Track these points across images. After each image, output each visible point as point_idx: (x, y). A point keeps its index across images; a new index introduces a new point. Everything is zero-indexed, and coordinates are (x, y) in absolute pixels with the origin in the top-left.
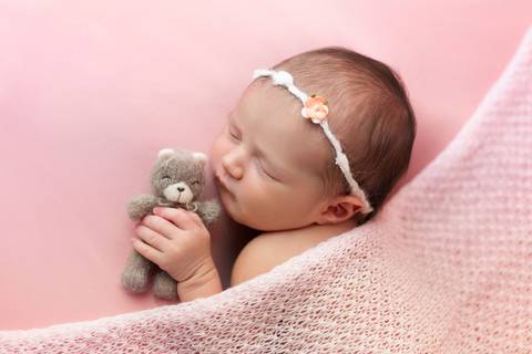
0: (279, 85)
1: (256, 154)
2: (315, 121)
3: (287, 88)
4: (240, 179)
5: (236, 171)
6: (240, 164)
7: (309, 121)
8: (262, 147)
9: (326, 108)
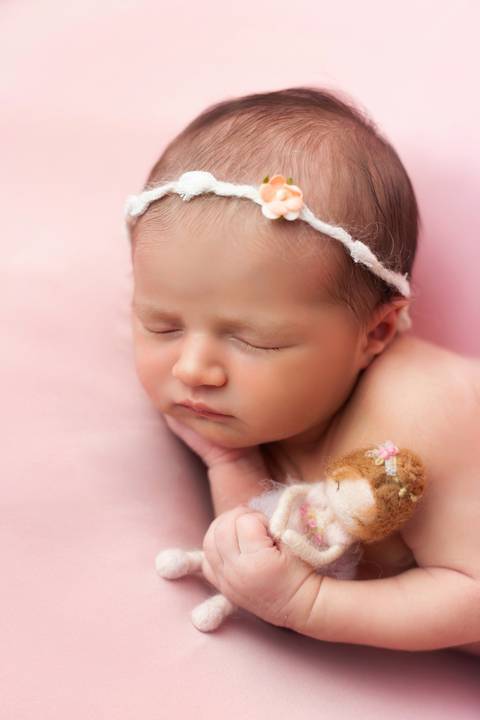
0: (195, 198)
1: (225, 330)
2: (291, 217)
3: (212, 194)
4: (224, 384)
5: (214, 376)
6: (212, 362)
7: (282, 222)
8: (230, 312)
9: (295, 188)
